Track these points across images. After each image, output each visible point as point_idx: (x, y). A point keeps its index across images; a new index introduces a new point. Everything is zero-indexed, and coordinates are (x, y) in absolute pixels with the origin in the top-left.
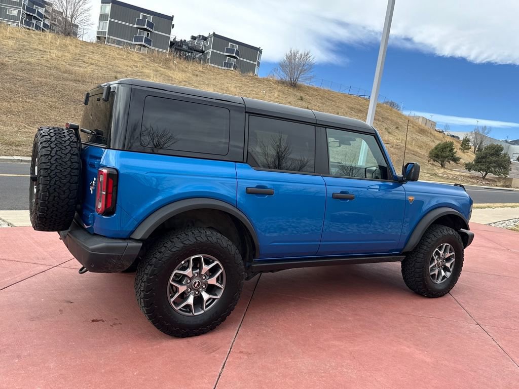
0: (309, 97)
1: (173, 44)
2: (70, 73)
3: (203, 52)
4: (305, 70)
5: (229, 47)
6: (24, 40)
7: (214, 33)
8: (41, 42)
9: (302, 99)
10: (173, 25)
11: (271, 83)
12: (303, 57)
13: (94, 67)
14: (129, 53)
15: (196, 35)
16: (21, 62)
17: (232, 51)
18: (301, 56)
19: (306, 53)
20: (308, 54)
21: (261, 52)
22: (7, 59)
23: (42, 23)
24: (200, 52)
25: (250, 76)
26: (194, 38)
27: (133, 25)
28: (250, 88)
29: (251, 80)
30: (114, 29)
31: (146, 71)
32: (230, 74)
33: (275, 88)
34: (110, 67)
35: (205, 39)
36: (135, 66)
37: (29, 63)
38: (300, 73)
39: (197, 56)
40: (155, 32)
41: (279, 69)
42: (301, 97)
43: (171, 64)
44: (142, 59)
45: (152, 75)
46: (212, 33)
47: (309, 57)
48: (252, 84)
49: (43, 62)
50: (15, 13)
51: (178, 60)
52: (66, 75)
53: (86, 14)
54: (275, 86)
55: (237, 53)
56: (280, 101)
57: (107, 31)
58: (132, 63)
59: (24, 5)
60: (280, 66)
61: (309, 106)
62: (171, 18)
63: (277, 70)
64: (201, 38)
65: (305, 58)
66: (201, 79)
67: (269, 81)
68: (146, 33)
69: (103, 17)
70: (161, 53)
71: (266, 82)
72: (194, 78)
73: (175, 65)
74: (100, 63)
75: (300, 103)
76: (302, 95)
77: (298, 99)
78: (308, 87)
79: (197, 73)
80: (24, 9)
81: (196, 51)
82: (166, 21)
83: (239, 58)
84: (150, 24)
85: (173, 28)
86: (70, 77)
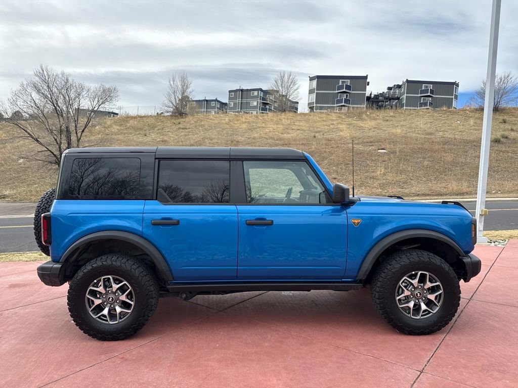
0: (514, 119)
1: (369, 98)
2: (281, 139)
3: (398, 99)
4: (506, 92)
5: (423, 89)
6: (253, 122)
7: (407, 80)
8: (265, 121)
9: (505, 122)
10: (368, 83)
11: (467, 112)
12: (503, 80)
13: (298, 131)
14: (329, 115)
15: (391, 86)
16: (249, 138)
17: (426, 91)
18: (501, 80)
19: (507, 75)
20: (508, 76)
21: (457, 85)
22: (240, 138)
23: (273, 106)
24: (396, 99)
25: (444, 110)
26: (390, 89)
27: (334, 92)
28: (443, 122)
29: (444, 114)
30: (320, 99)
31: (340, 126)
32: (421, 113)
33: (471, 117)
34: (312, 129)
35: (399, 87)
36: (332, 124)
37: (254, 138)
38: (502, 96)
39: (394, 103)
40: (353, 92)
41: (476, 97)
42: (503, 120)
43: (364, 116)
44: (339, 117)
45: (345, 129)
46: (405, 80)
47: (511, 78)
48: (444, 117)
49: (264, 135)
50: (255, 104)
51: (371, 111)
52: (278, 142)
53: (296, 92)
54: (471, 114)
55: (432, 92)
56: (477, 128)
57: (315, 101)
58: (330, 122)
59: (260, 96)
60: (476, 94)
61: (514, 128)
62: (366, 77)
63: (474, 98)
64: (396, 86)
65: (506, 81)
66: (391, 123)
67: (465, 110)
68: (345, 95)
69: (311, 92)
70: (355, 109)
71: (461, 113)
72: (384, 123)
73: (367, 115)
74: (304, 128)
75: (502, 126)
76: (505, 117)
77: (500, 123)
78: (514, 108)
79: (387, 118)
80: (260, 99)
81: (393, 99)
82: (362, 81)
83: (434, 96)
84: (348, 87)
85: (368, 85)
86: (280, 143)
